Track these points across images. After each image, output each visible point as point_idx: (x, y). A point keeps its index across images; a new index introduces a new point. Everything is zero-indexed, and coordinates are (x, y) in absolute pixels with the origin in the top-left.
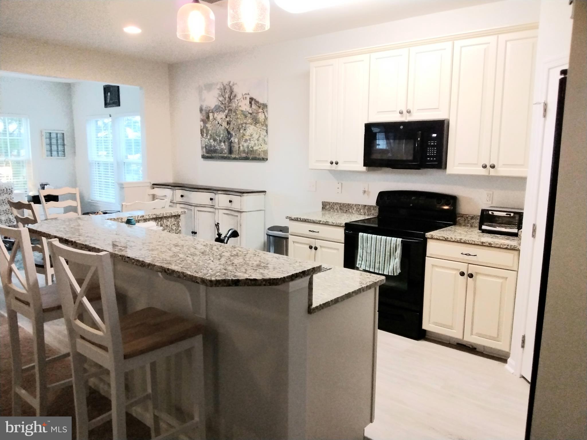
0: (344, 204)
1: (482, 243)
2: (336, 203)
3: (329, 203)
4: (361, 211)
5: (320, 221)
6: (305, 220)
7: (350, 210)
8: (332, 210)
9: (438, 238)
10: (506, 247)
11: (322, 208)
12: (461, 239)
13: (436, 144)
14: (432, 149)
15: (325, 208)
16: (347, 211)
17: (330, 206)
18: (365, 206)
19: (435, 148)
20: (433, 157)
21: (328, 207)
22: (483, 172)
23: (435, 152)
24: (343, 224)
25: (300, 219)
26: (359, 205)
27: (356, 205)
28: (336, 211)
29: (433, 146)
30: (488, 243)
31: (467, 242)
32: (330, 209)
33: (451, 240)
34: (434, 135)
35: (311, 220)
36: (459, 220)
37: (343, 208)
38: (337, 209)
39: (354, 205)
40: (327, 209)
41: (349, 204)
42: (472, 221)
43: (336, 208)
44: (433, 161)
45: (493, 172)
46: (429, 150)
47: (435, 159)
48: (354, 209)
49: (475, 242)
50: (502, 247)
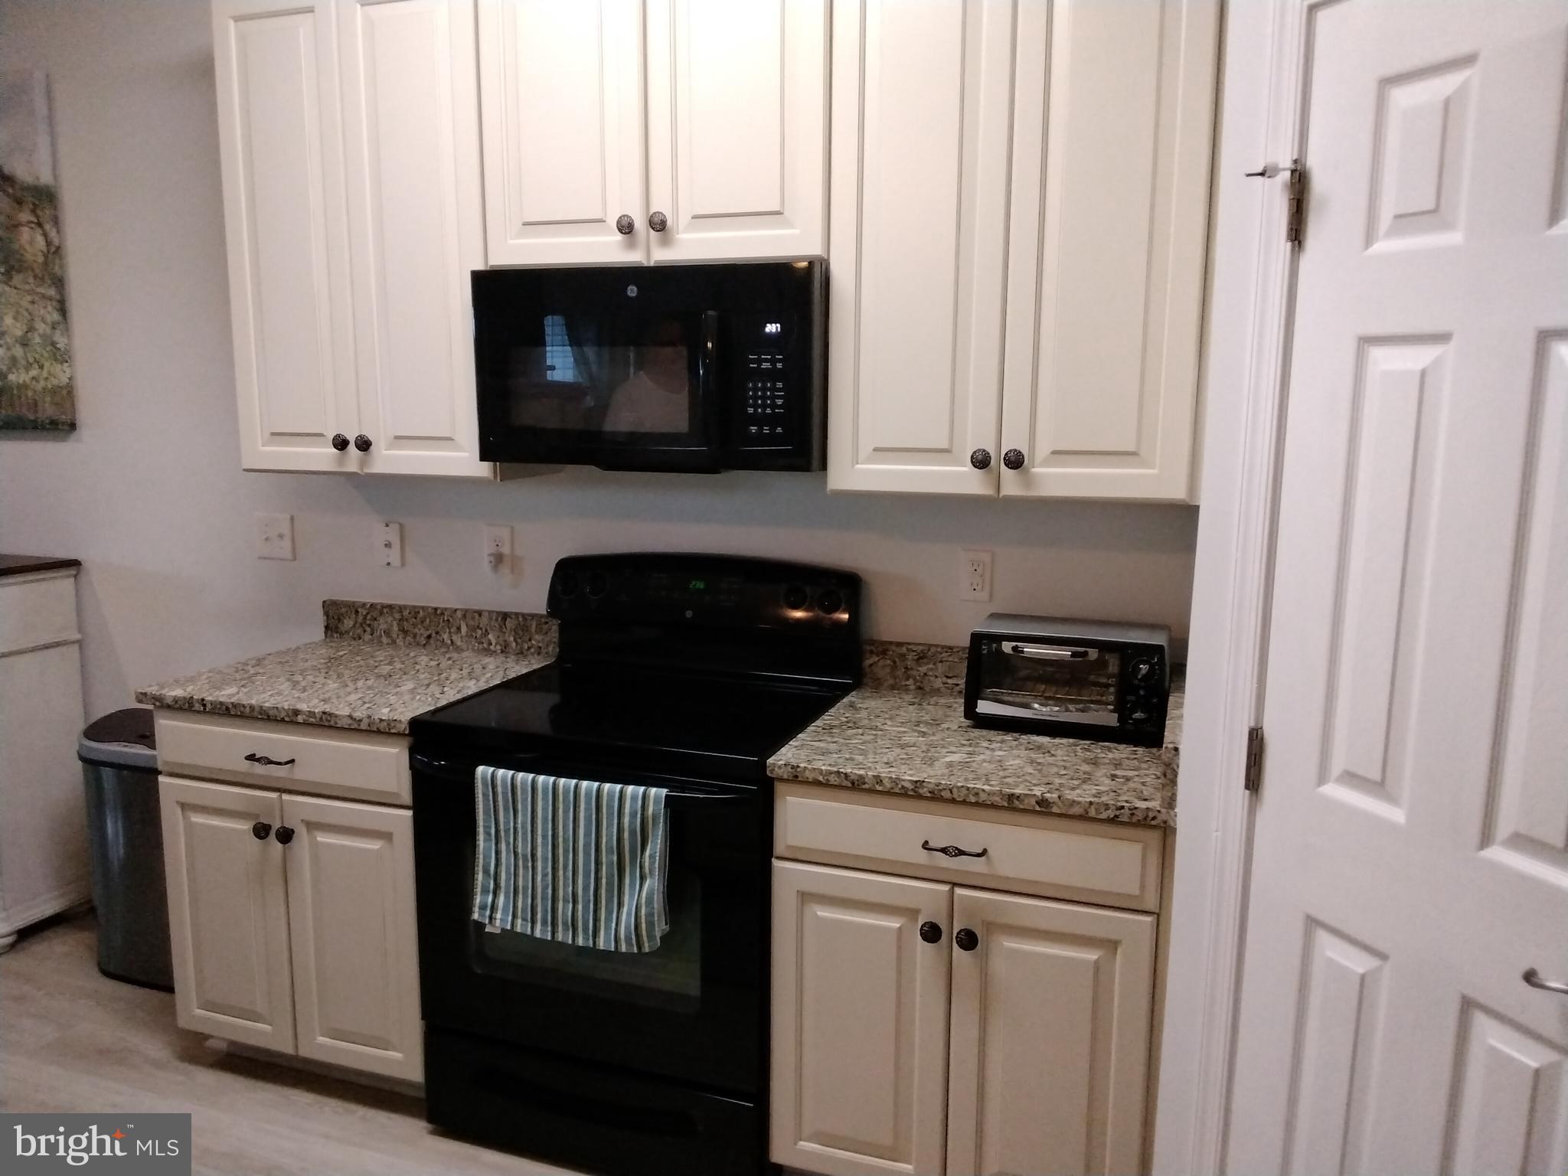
0: (415, 611)
1: (1011, 797)
2: (383, 606)
3: (354, 608)
4: (490, 636)
5: (296, 712)
6: (227, 709)
7: (446, 636)
8: (367, 637)
9: (821, 778)
10: (1111, 813)
11: (327, 627)
12: (918, 783)
13: (779, 365)
14: (764, 389)
15: (337, 627)
16: (429, 637)
17: (360, 619)
18: (505, 616)
19: (780, 385)
20: (773, 420)
21: (348, 623)
22: (967, 481)
23: (779, 402)
24: (403, 727)
25: (204, 705)
26: (480, 613)
27: (466, 613)
28: (385, 640)
29: (773, 375)
30: (1033, 801)
31: (946, 794)
32: (360, 631)
33: (879, 788)
34: (772, 328)
35: (252, 707)
36: (871, 665)
37: (414, 625)
38: (387, 633)
39: (459, 614)
40: (347, 632)
41: (436, 609)
42: (923, 669)
43: (383, 626)
44: (772, 439)
45: (1011, 484)
46: (755, 389)
47: (779, 430)
48: (459, 629)
49: (977, 794)
50: (1092, 813)
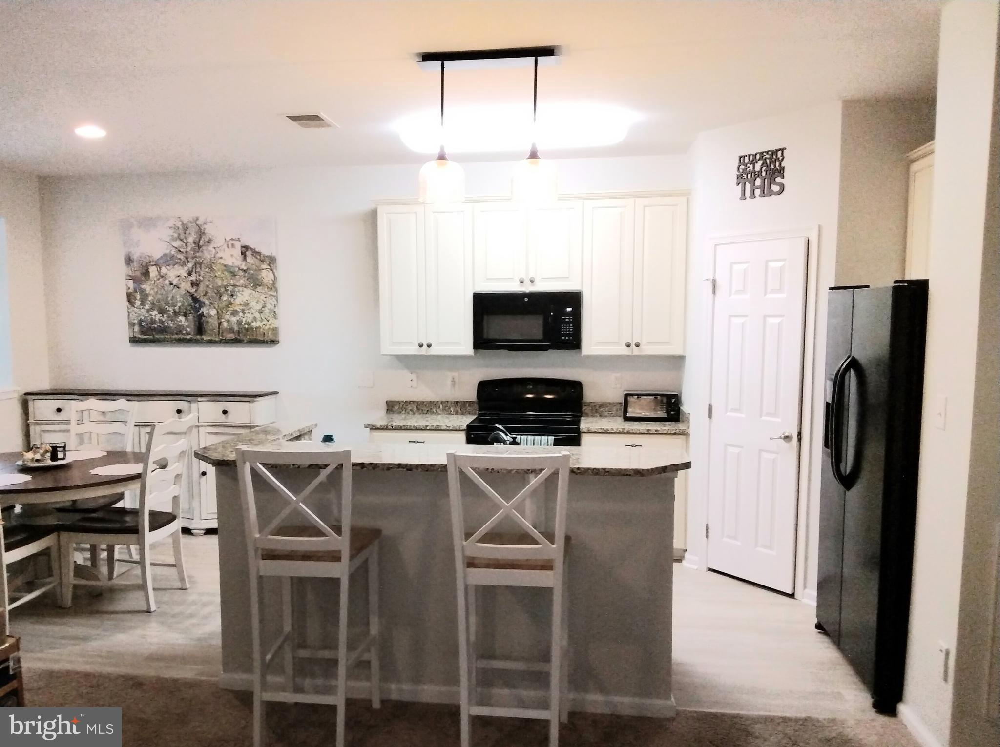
0: (423, 402)
1: (648, 430)
2: (410, 401)
3: (399, 403)
4: (451, 409)
5: (427, 426)
6: (401, 427)
7: (434, 410)
8: (404, 412)
9: (596, 431)
10: (674, 432)
11: (387, 410)
12: (623, 429)
13: (571, 320)
14: (567, 326)
15: (392, 409)
16: (428, 411)
17: (401, 406)
18: (457, 402)
19: (571, 325)
20: (569, 335)
21: (396, 408)
22: (626, 351)
23: (571, 330)
24: (465, 427)
25: (392, 427)
26: (448, 401)
27: (442, 402)
28: (410, 412)
29: (569, 323)
30: (654, 431)
31: (631, 432)
32: (401, 410)
33: (612, 432)
34: (569, 310)
35: (411, 426)
36: (585, 410)
37: (423, 407)
38: (411, 410)
39: (440, 402)
40: (395, 411)
41: (431, 401)
42: (602, 409)
43: (410, 408)
44: (568, 340)
45: (636, 351)
46: (564, 326)
47: (571, 338)
48: (439, 407)
49: (639, 430)
50: (669, 432)
